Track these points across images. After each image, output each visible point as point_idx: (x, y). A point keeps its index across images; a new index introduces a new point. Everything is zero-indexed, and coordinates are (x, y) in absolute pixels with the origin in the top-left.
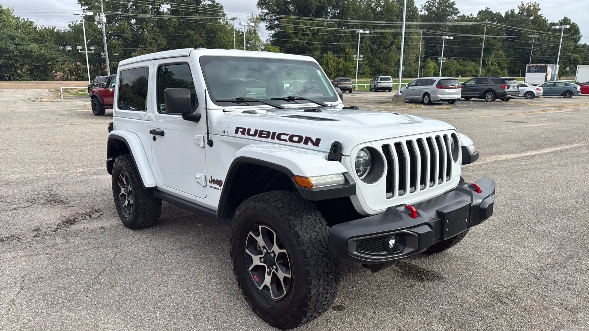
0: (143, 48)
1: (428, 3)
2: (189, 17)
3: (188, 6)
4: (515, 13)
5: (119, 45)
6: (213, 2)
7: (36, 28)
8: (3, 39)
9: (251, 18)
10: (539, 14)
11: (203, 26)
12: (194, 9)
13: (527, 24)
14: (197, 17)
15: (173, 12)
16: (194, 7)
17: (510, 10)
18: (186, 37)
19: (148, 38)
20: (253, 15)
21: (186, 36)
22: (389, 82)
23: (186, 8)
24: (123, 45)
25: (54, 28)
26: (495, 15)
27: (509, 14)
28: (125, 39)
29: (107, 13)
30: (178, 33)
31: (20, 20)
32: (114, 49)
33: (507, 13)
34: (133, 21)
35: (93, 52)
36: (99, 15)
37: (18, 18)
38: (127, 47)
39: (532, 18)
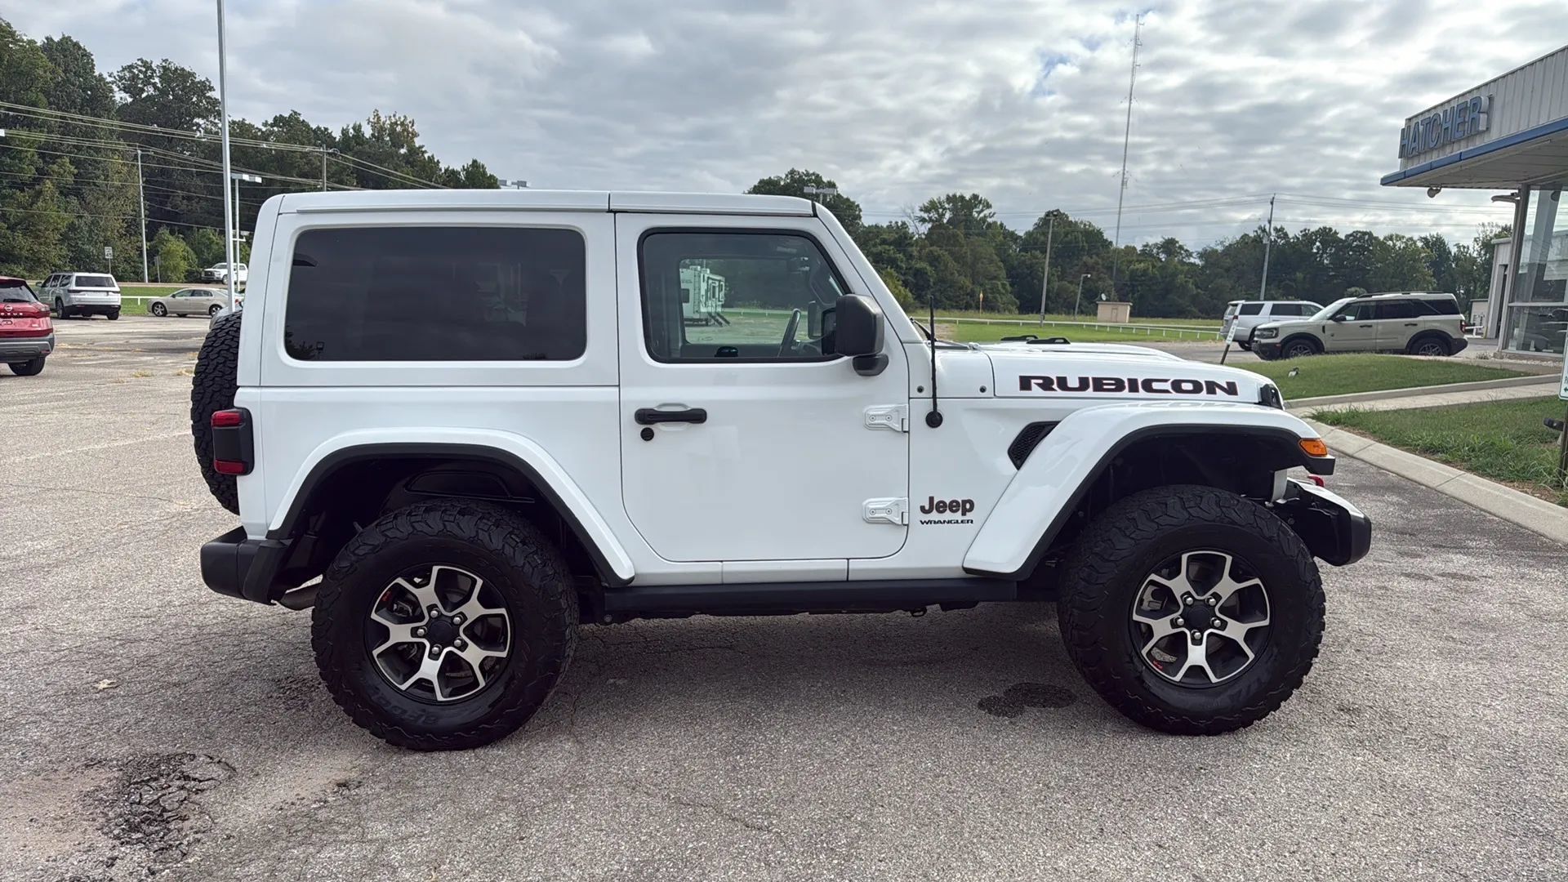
1: (130, 72)
4: (363, 135)
10: (417, 145)
13: (396, 164)
17: (351, 126)
22: (108, 292)
26: (314, 131)
27: (351, 135)
33: (345, 132)
39: (403, 151)
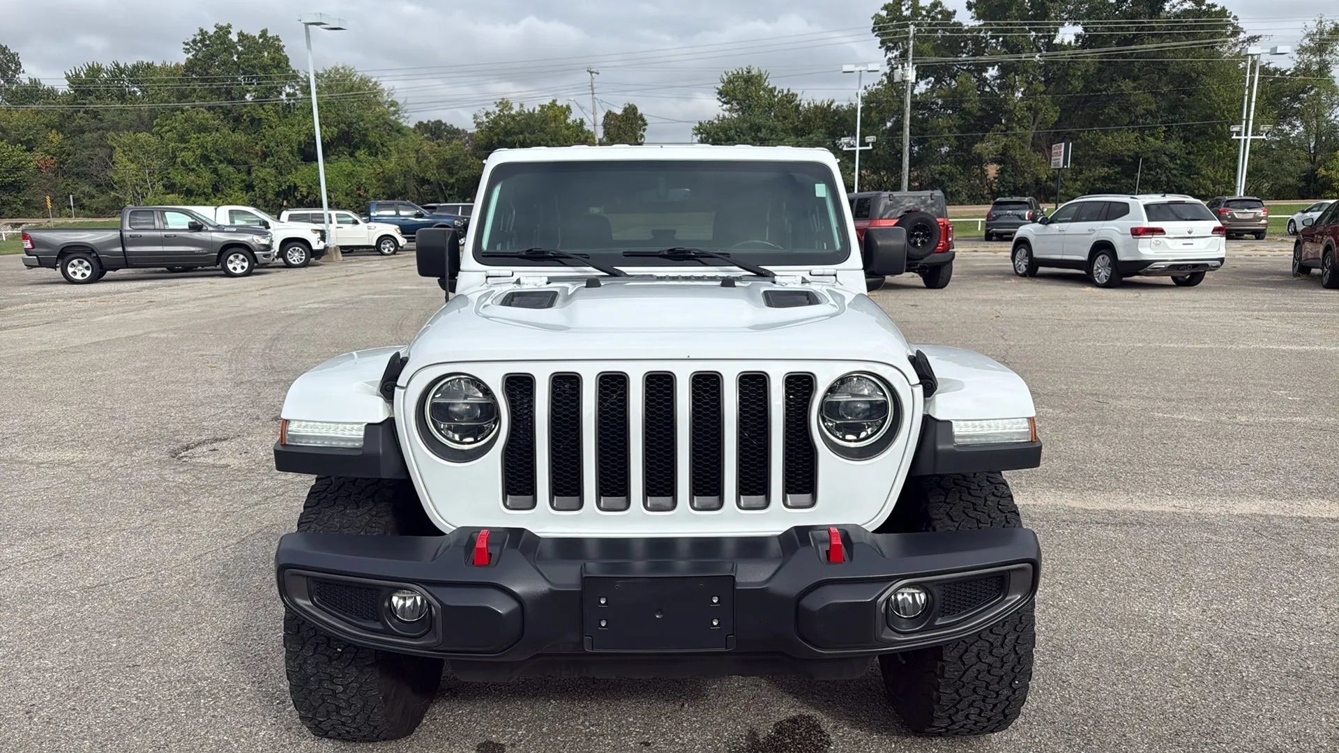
0: (1002, 131)
2: (1127, 49)
3: (1126, 23)
5: (948, 128)
6: (1196, 4)
7: (800, 105)
8: (741, 133)
9: (1315, 30)
11: (1163, 68)
12: (1143, 29)
14: (1150, 46)
15: (1086, 41)
16: (1143, 23)
18: (1110, 98)
19: (1015, 108)
20: (1321, 22)
21: (1114, 95)
23: (1122, 29)
24: (959, 127)
25: (832, 103)
28: (963, 113)
29: (919, 61)
30: (1092, 91)
31: (776, 94)
32: (937, 138)
34: (992, 72)
35: (870, 147)
36: (903, 67)
37: (772, 91)
38: (970, 131)
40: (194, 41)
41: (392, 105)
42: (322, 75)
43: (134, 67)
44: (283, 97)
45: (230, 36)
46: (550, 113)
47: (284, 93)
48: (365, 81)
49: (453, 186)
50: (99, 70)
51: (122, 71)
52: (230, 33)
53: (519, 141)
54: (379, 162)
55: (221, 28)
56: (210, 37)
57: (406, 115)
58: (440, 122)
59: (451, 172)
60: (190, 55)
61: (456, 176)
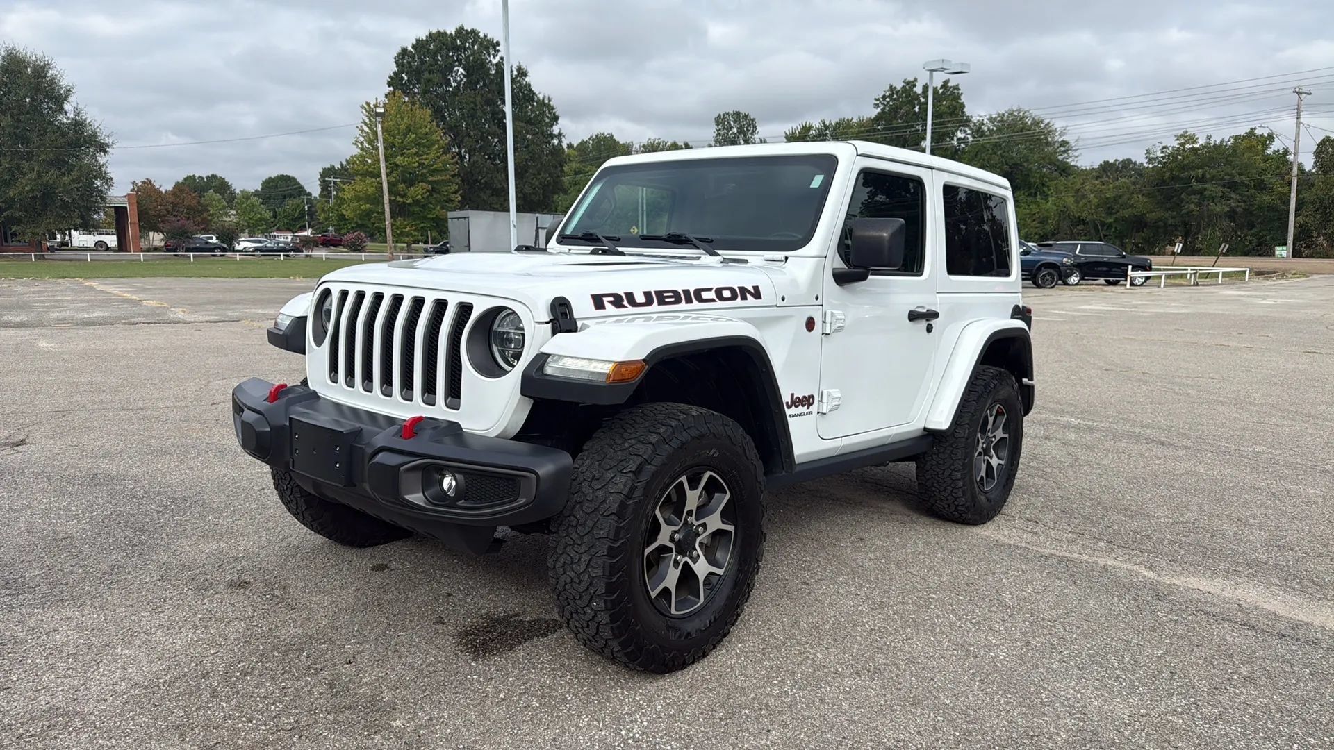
40: (884, 97)
41: (1061, 145)
42: (995, 119)
43: (837, 123)
44: (955, 142)
45: (915, 89)
46: (1244, 144)
47: (955, 138)
48: (1037, 123)
49: (1110, 226)
50: (810, 128)
51: (827, 128)
52: (915, 86)
53: (1197, 177)
54: (1035, 202)
55: (908, 83)
56: (897, 92)
57: (1076, 154)
58: (1129, 161)
59: (1110, 212)
60: (879, 110)
61: (1114, 216)
